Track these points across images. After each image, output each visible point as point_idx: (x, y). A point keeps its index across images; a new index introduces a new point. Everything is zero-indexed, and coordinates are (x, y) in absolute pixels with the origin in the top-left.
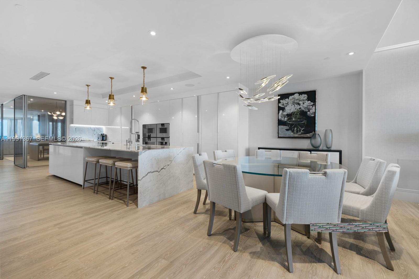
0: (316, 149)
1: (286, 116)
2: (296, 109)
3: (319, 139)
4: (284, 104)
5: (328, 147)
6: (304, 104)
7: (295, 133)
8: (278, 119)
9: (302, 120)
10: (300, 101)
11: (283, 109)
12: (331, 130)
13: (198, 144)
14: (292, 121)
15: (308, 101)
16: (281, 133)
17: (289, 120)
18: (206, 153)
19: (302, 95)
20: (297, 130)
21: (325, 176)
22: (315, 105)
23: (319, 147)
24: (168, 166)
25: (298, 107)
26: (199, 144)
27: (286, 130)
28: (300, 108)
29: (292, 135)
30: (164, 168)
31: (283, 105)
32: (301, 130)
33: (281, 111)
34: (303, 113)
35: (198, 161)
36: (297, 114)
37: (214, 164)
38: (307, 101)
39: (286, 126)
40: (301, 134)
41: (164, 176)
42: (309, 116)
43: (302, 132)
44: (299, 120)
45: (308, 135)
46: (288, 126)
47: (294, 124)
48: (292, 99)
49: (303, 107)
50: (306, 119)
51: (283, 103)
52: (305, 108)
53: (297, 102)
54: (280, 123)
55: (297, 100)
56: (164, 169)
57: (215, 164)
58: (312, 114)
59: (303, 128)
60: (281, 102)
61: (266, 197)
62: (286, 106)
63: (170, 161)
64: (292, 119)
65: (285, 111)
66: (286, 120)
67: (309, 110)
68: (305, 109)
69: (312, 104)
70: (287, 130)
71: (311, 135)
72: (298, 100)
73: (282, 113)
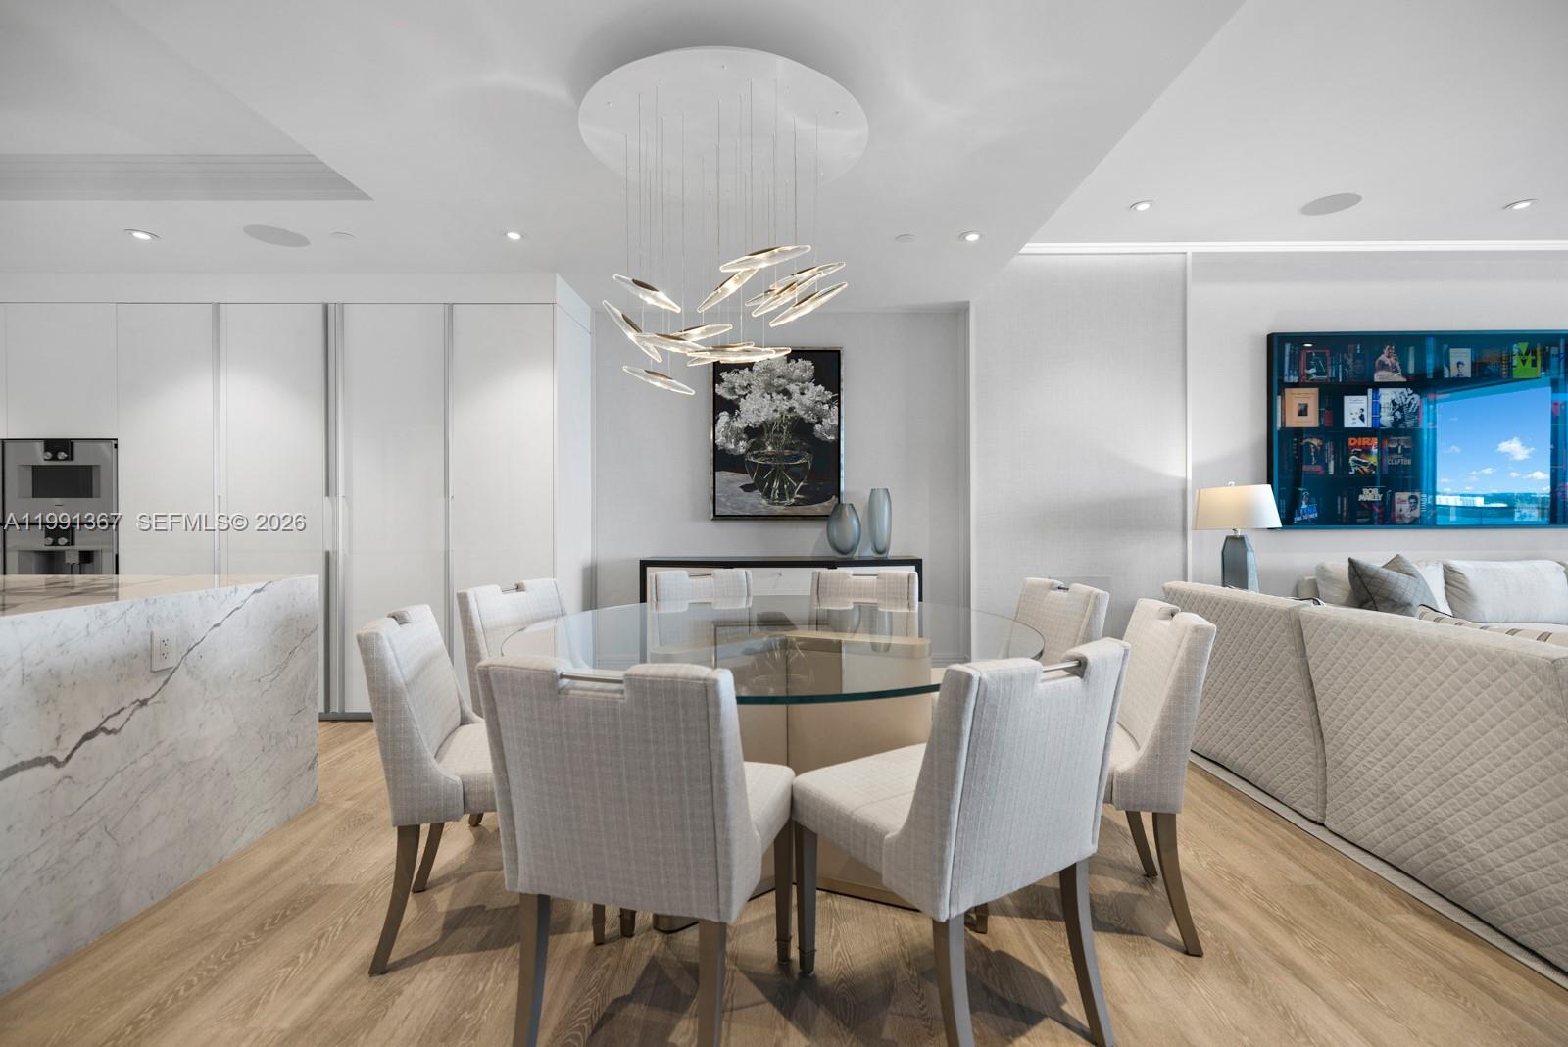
0: (842, 558)
1: (744, 436)
2: (776, 410)
3: (855, 522)
4: (734, 388)
5: (880, 547)
6: (802, 394)
7: (774, 500)
8: (715, 445)
9: (796, 452)
10: (791, 381)
11: (732, 407)
12: (887, 490)
13: (328, 555)
14: (763, 455)
15: (817, 384)
16: (723, 500)
17: (754, 452)
18: (428, 607)
19: (797, 361)
20: (781, 488)
21: (1082, 677)
22: (839, 402)
23: (853, 549)
24: (144, 708)
25: (785, 405)
26: (337, 552)
27: (741, 487)
28: (791, 409)
29: (766, 507)
30: (109, 726)
31: (732, 390)
32: (795, 488)
33: (727, 413)
34: (801, 428)
35: (397, 659)
36: (781, 432)
37: (562, 677)
38: (812, 385)
39: (744, 472)
40: (793, 505)
41: (108, 780)
42: (819, 440)
43: (798, 496)
44: (787, 452)
45: (818, 508)
46: (752, 475)
47: (770, 466)
48: (764, 373)
49: (801, 404)
50: (809, 451)
51: (730, 382)
52: (807, 410)
53: (781, 386)
54: (722, 460)
55: (779, 377)
56: (109, 733)
57: (565, 682)
58: (829, 433)
59: (801, 484)
60: (723, 381)
61: (796, 797)
62: (744, 397)
63: (156, 673)
64: (765, 448)
65: (739, 414)
66: (742, 451)
67: (819, 418)
68: (806, 412)
69: (830, 397)
70: (747, 488)
71: (826, 507)
72: (783, 377)
73: (727, 423)
